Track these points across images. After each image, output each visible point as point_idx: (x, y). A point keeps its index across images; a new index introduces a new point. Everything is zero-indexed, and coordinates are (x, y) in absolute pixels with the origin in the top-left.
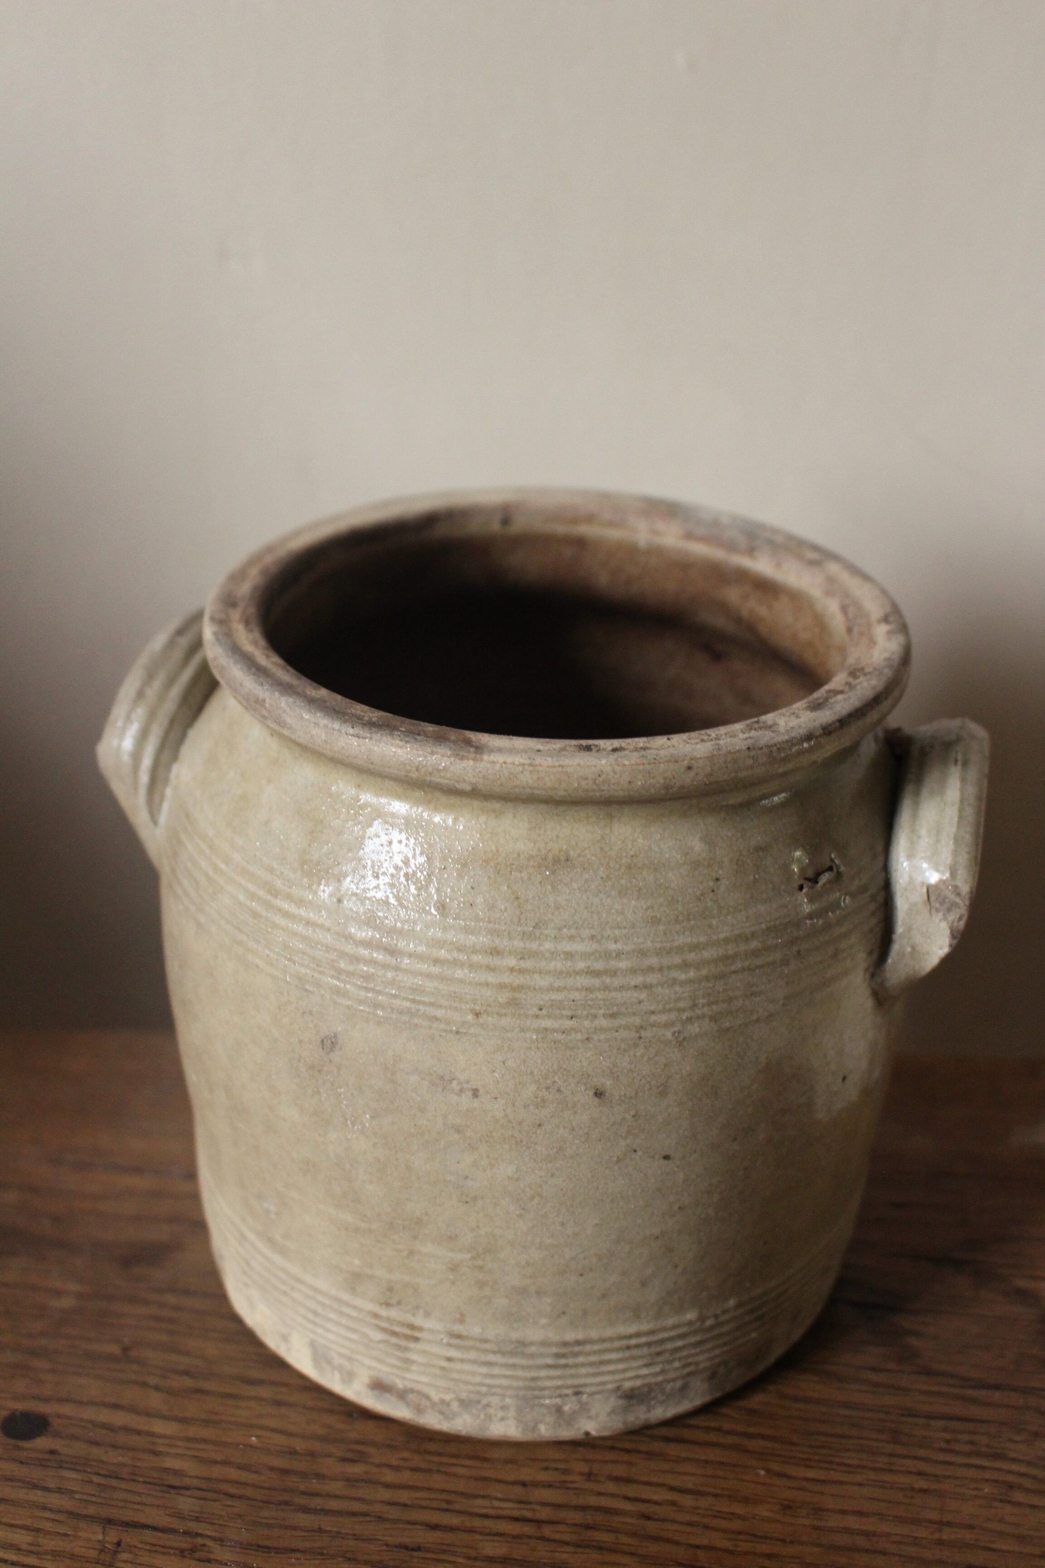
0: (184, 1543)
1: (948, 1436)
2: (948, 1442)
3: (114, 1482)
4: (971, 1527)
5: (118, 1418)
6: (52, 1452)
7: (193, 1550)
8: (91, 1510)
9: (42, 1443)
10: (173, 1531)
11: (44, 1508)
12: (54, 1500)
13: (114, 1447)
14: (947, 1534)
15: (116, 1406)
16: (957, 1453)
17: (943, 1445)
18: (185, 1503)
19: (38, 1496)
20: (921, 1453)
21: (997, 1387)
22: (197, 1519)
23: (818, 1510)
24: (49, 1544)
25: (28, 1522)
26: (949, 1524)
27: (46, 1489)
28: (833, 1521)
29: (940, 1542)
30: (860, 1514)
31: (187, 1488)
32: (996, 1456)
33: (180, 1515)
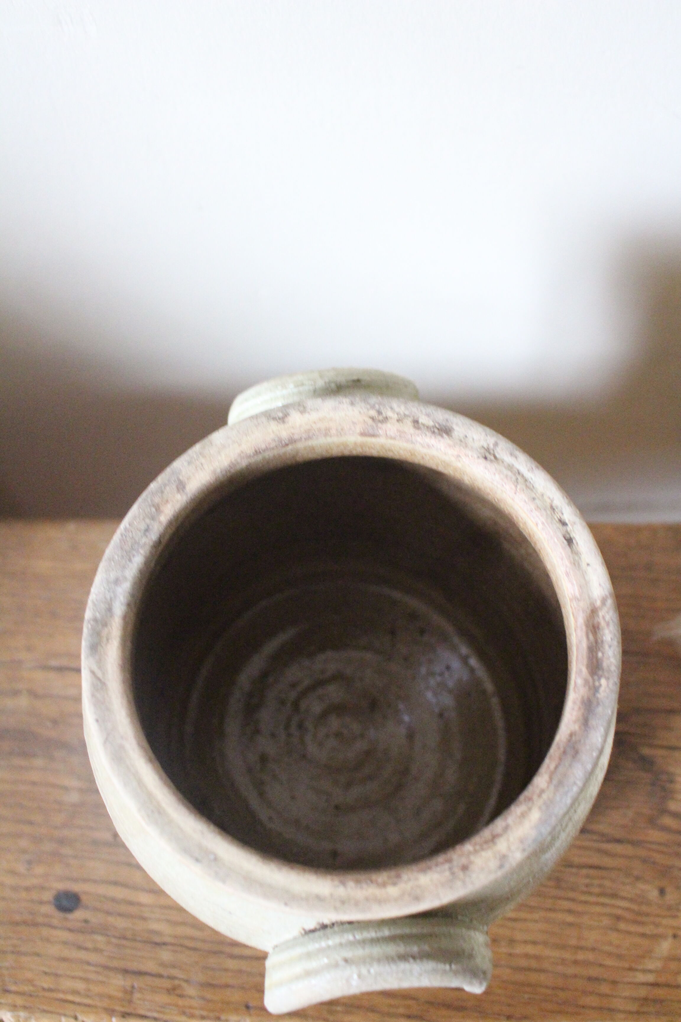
0: (167, 984)
1: (587, 881)
2: (587, 886)
3: (124, 942)
4: (593, 949)
5: (119, 893)
6: (86, 921)
7: (174, 989)
8: (115, 964)
9: (79, 914)
10: (160, 976)
11: (88, 963)
12: (93, 957)
13: (120, 915)
14: (581, 956)
15: (116, 883)
16: (590, 893)
17: (585, 889)
18: (166, 955)
19: (82, 955)
20: (571, 894)
21: (618, 841)
22: (174, 967)
23: (512, 942)
24: (96, 989)
25: (81, 974)
26: (581, 948)
27: (86, 949)
28: (519, 950)
29: (576, 962)
30: (534, 943)
31: (165, 944)
32: (614, 896)
33: (163, 965)
